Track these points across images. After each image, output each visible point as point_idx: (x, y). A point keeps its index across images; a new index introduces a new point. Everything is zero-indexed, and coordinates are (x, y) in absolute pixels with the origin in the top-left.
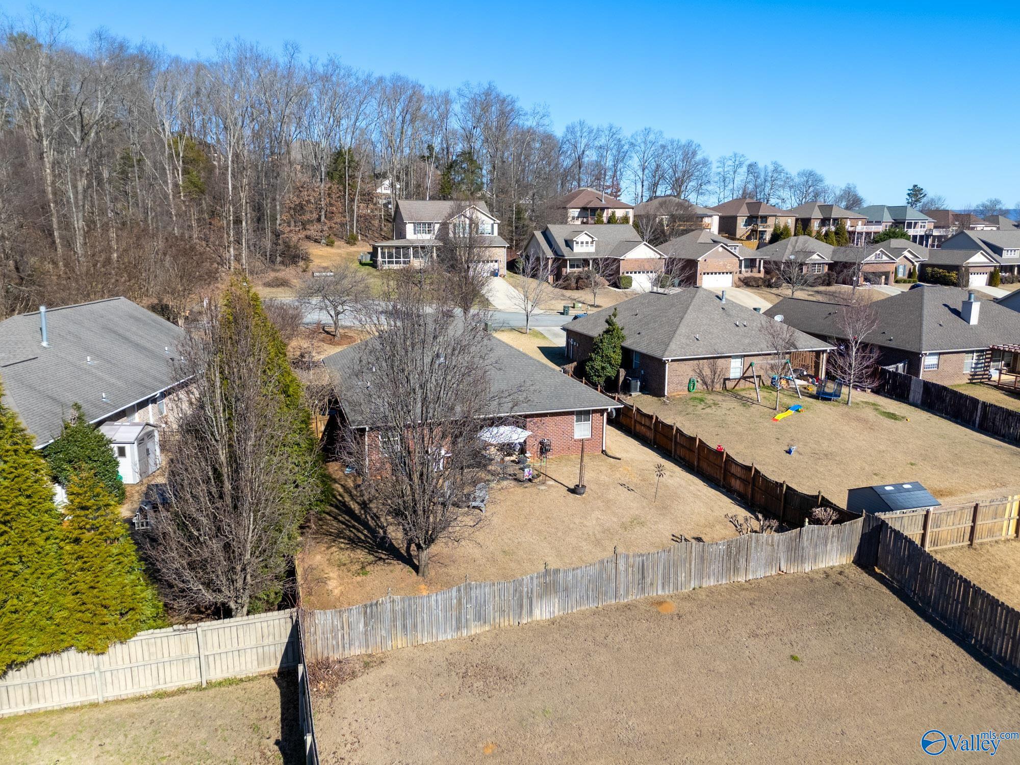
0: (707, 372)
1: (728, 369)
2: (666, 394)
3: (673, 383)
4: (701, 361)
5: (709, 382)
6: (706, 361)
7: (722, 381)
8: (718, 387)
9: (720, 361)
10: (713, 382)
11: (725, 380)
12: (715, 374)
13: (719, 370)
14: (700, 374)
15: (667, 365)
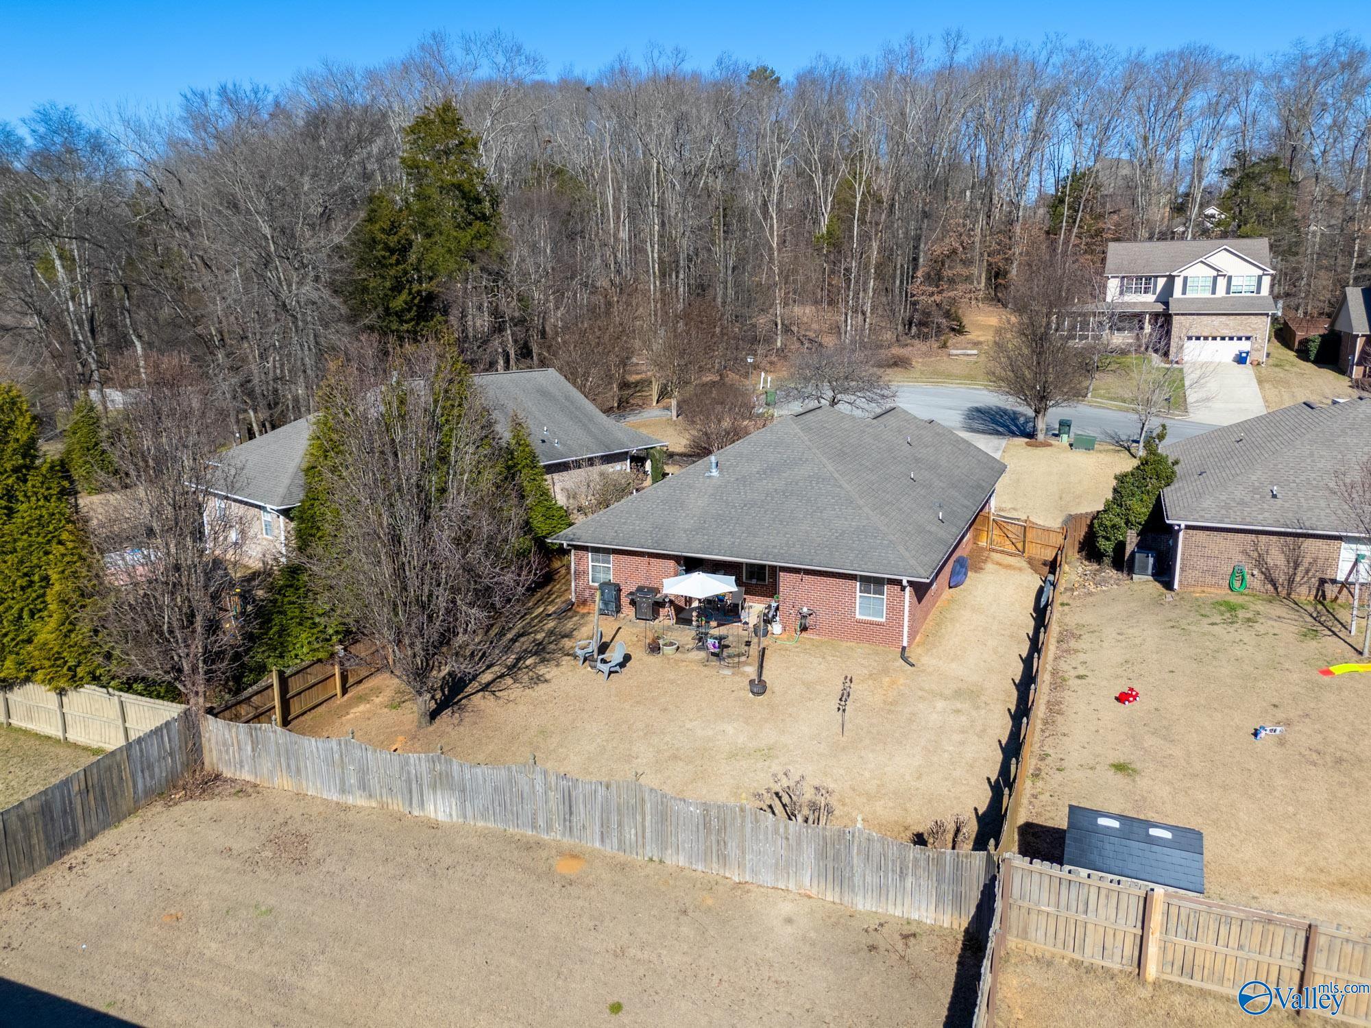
0: (1277, 558)
1: (1333, 561)
2: (1176, 586)
3: (1194, 568)
4: (1263, 538)
5: (1281, 579)
6: (1274, 538)
7: (1315, 582)
8: (1304, 593)
9: (1308, 544)
10: (1291, 581)
11: (1322, 582)
12: (1296, 566)
13: (1307, 560)
14: (1260, 562)
15: (1181, 534)
